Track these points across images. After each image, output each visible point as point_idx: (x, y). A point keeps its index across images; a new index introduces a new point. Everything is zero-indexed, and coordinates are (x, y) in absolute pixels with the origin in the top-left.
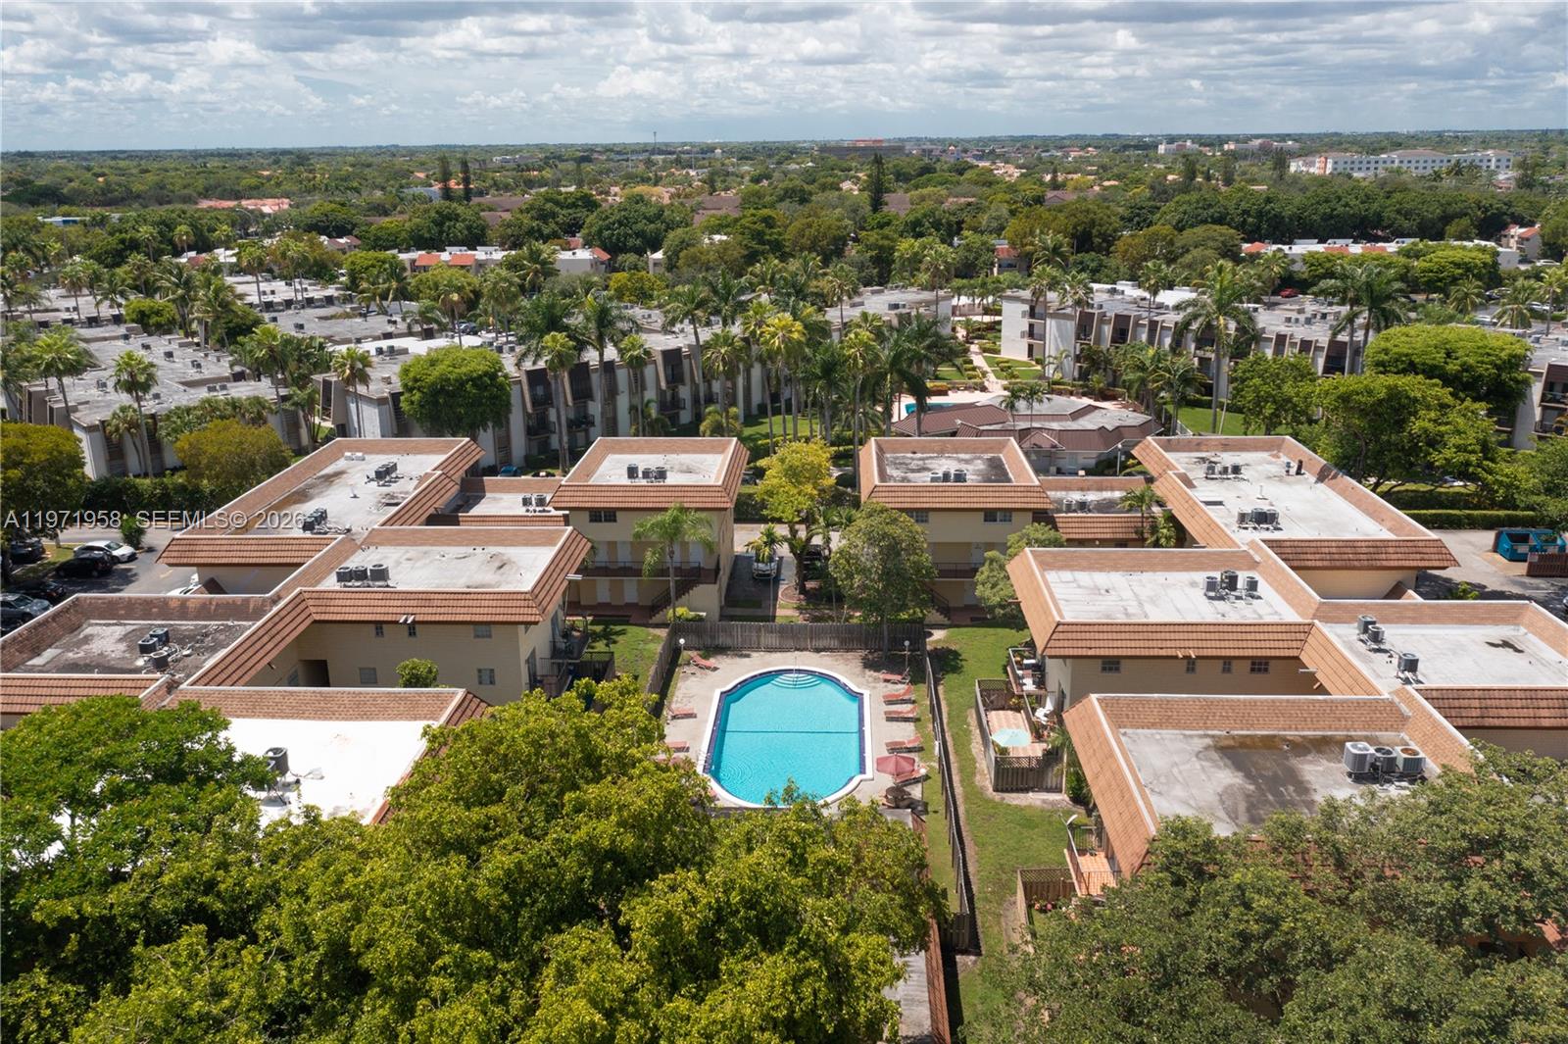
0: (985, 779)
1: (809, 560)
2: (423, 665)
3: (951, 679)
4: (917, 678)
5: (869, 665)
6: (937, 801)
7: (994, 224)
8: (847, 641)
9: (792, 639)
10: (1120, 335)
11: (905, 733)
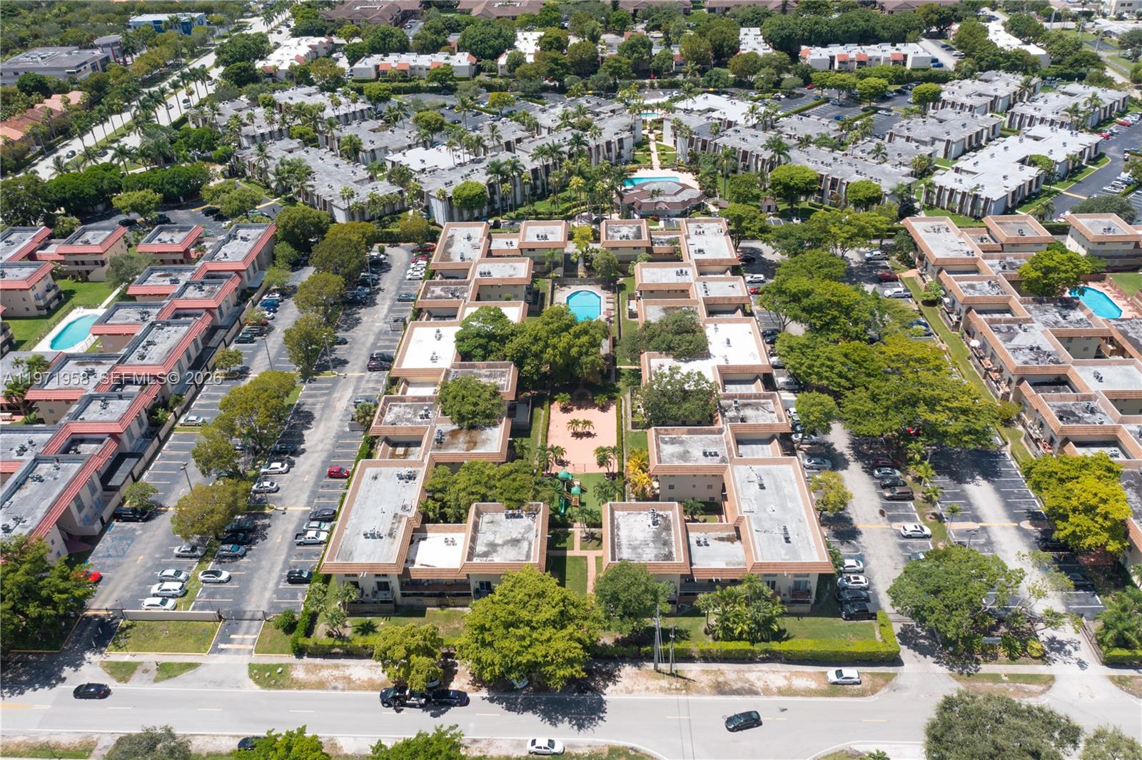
0: (627, 316)
1: (587, 258)
2: (509, 295)
3: (623, 292)
4: (614, 292)
5: (603, 289)
6: (616, 321)
7: (677, 30)
8: (597, 282)
9: (583, 282)
10: (704, 147)
11: (611, 306)
